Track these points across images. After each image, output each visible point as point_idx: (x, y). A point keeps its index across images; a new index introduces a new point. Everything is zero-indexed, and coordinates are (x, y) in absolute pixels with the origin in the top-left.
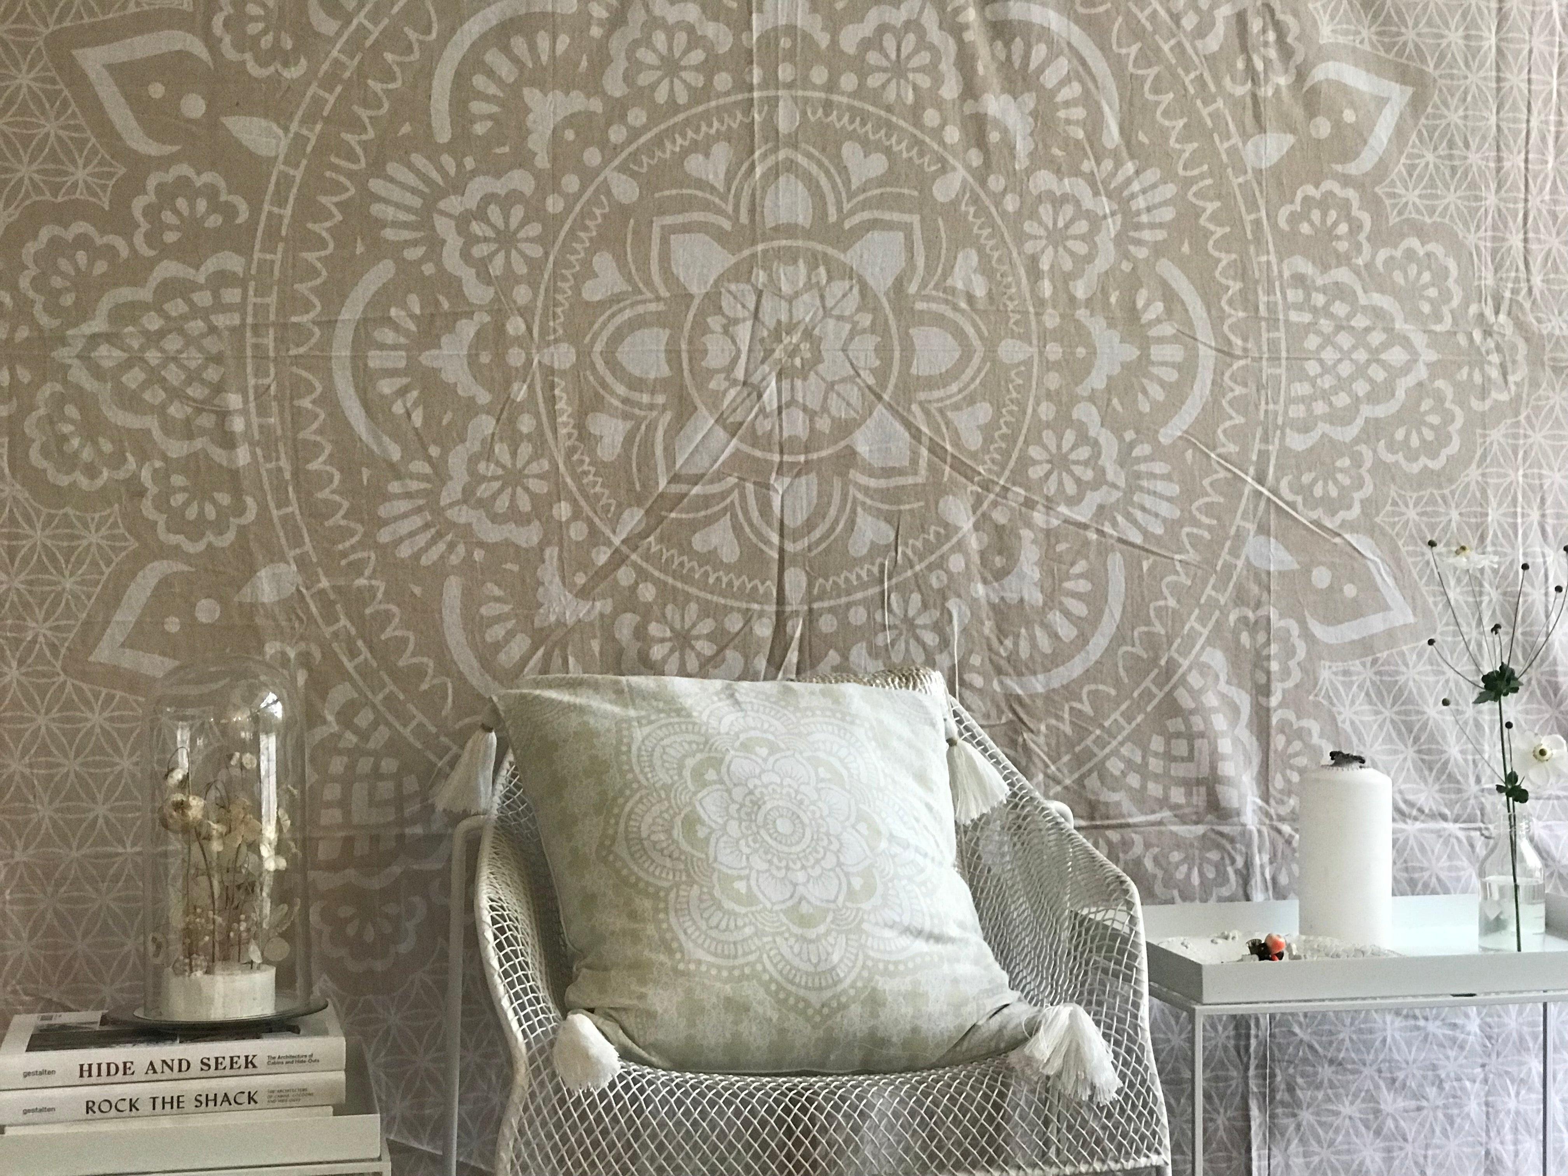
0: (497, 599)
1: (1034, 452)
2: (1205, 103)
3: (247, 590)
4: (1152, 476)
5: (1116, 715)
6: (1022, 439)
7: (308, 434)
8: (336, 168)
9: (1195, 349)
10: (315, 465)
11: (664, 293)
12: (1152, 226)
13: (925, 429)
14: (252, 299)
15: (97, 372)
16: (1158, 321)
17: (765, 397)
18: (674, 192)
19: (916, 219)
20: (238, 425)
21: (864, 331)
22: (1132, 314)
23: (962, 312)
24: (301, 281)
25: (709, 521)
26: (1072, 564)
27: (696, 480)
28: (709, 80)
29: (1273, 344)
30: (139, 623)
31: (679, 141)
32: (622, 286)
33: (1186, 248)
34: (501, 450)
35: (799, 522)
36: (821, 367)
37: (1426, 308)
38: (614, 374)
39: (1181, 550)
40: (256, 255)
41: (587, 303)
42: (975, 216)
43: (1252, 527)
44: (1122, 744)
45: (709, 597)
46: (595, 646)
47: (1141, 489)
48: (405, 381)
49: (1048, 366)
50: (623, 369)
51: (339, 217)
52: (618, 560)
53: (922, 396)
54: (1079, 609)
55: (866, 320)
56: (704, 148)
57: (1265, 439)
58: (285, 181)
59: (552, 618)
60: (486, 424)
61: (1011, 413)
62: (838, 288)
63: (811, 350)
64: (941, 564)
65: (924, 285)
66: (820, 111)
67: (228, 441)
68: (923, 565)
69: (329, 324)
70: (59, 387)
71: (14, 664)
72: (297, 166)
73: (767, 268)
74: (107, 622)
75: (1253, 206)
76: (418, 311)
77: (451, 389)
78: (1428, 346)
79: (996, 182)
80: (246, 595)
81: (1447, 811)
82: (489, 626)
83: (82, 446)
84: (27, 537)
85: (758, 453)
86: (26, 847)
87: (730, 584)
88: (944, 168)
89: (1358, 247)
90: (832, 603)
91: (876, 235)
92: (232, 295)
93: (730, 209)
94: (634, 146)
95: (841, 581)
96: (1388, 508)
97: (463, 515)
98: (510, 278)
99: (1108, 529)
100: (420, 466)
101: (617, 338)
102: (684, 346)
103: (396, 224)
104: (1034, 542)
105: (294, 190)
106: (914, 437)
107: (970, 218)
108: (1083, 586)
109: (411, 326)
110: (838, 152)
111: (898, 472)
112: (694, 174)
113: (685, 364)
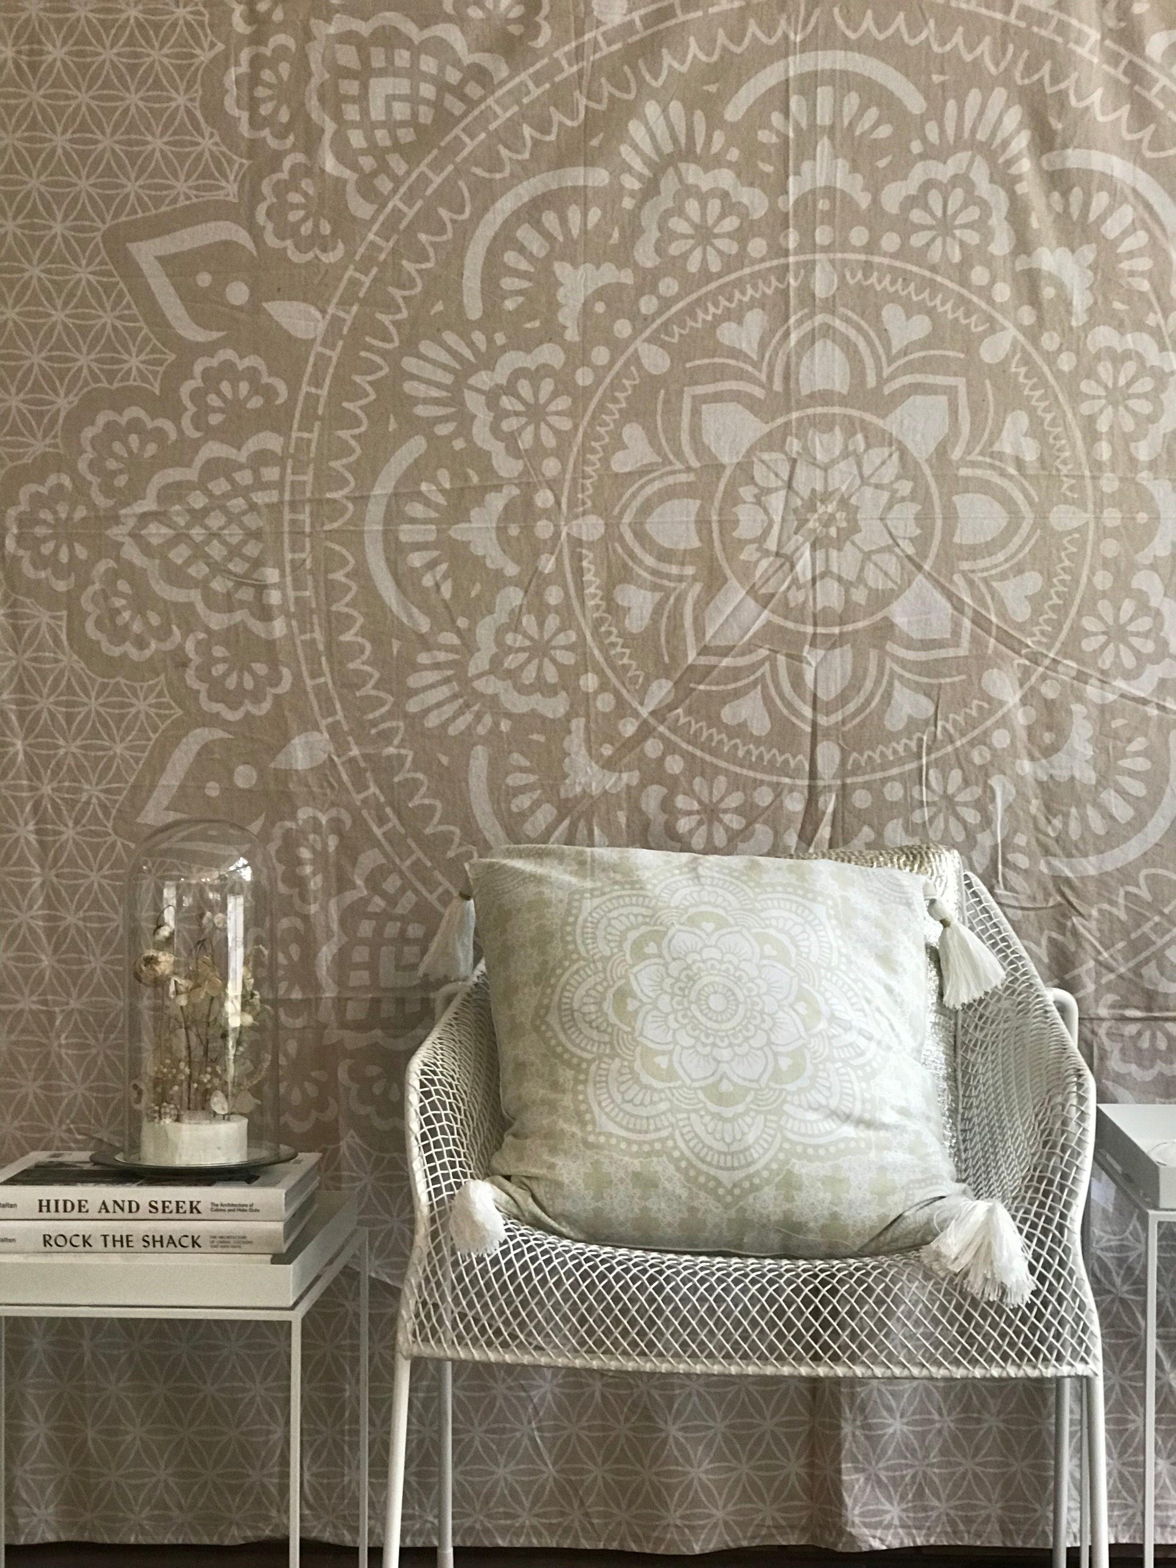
0: (522, 770)
1: (1089, 623)
3: (280, 757)
6: (1074, 609)
7: (339, 607)
8: (370, 348)
10: (347, 637)
11: (695, 463)
13: (968, 600)
14: (289, 478)
15: (146, 549)
17: (798, 568)
18: (706, 361)
19: (961, 383)
20: (274, 597)
21: (903, 499)
23: (1011, 478)
24: (337, 458)
25: (737, 694)
26: (1130, 741)
27: (726, 651)
28: (743, 247)
30: (182, 787)
31: (711, 309)
32: (652, 458)
34: (529, 622)
35: (833, 696)
36: (857, 538)
38: (643, 545)
40: (294, 435)
41: (616, 475)
42: (1026, 376)
45: (738, 770)
46: (622, 817)
48: (435, 554)
49: (1104, 533)
50: (652, 541)
51: (373, 396)
52: (645, 731)
53: (965, 566)
54: (1138, 789)
55: (905, 487)
56: (737, 316)
58: (322, 362)
59: (578, 789)
60: (514, 597)
61: (1063, 582)
62: (876, 455)
63: (848, 519)
64: (983, 740)
65: (968, 451)
66: (860, 274)
67: (265, 614)
68: (964, 740)
69: (361, 500)
70: (112, 564)
71: (71, 824)
72: (333, 347)
73: (802, 437)
74: (153, 787)
76: (448, 486)
77: (479, 562)
79: (1050, 341)
80: (280, 762)
82: (515, 796)
83: (132, 618)
84: (84, 704)
85: (790, 625)
86: (80, 995)
87: (760, 757)
88: (993, 327)
90: (867, 778)
91: (918, 400)
92: (271, 473)
93: (763, 377)
94: (664, 318)
95: (876, 757)
97: (489, 686)
98: (538, 452)
99: (1169, 704)
100: (450, 638)
101: (646, 509)
102: (715, 518)
103: (426, 401)
104: (1087, 718)
105: (331, 370)
106: (955, 608)
107: (1021, 379)
108: (1142, 764)
109: (441, 500)
110: (878, 316)
111: (938, 644)
112: (727, 342)
113: (716, 535)
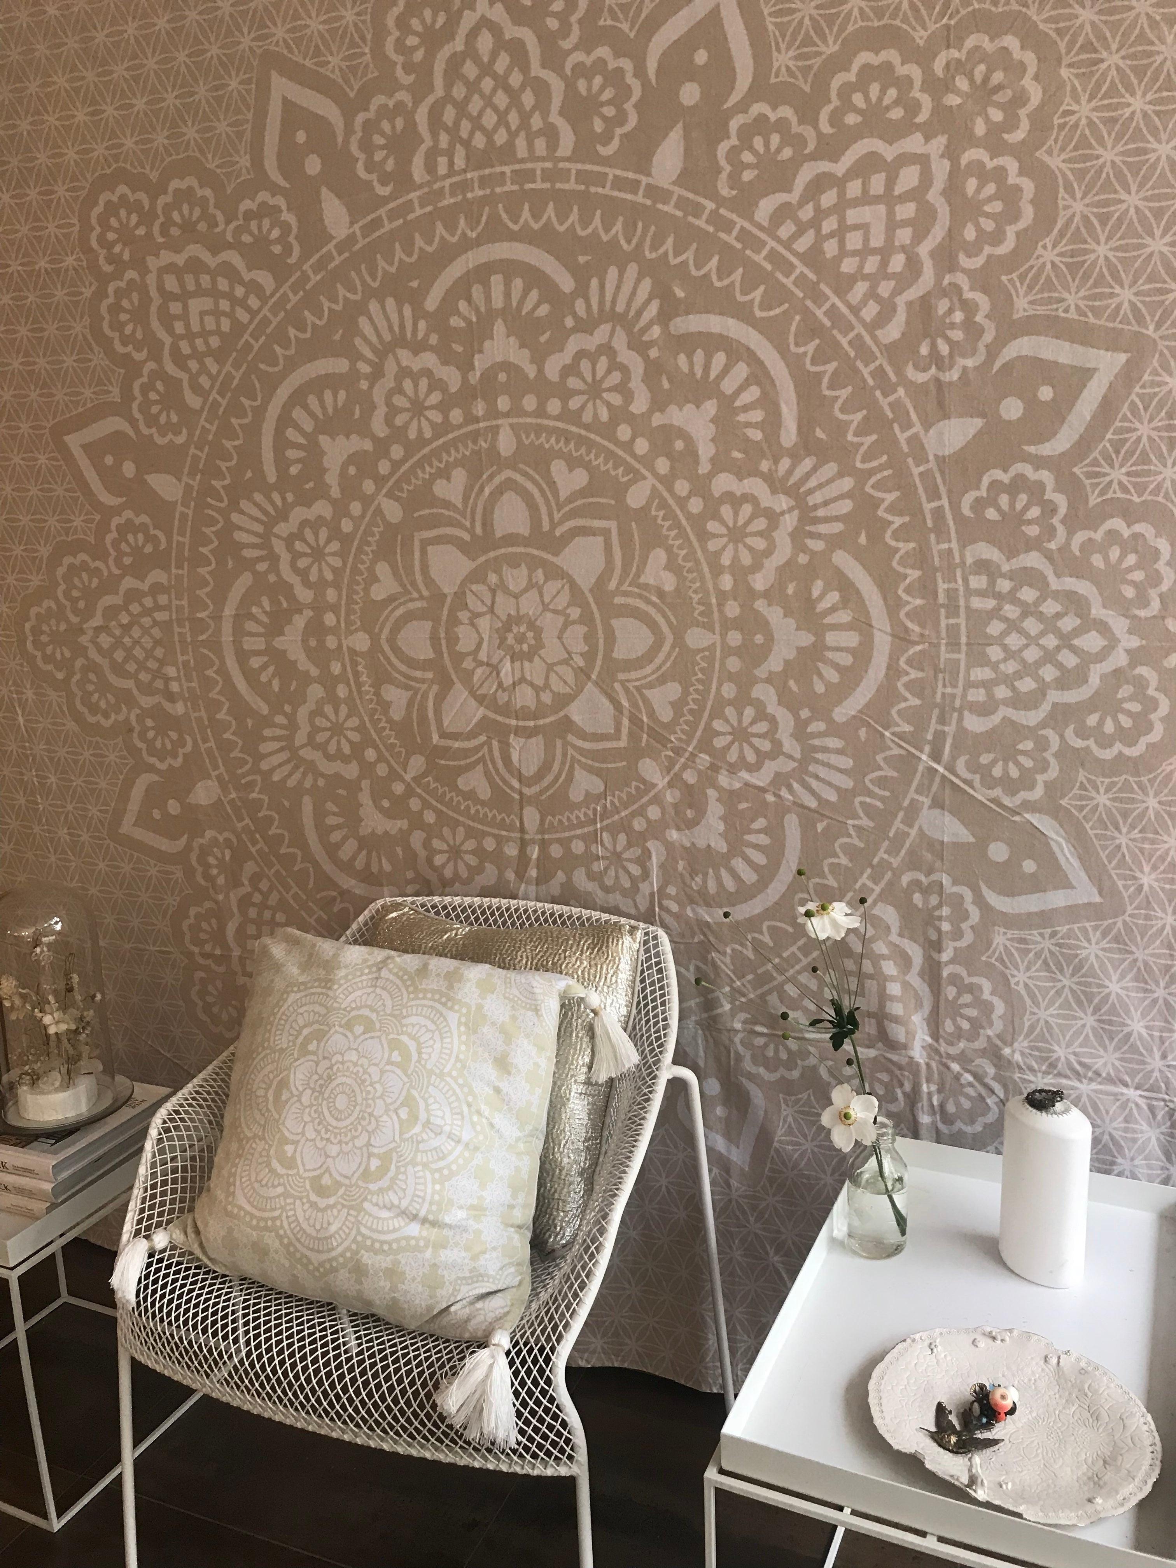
0: (335, 814)
1: (718, 725)
2: (885, 395)
3: (191, 795)
4: (825, 750)
5: (794, 949)
6: (706, 714)
7: (214, 694)
8: (210, 507)
9: (871, 636)
10: (220, 716)
11: (426, 593)
12: (826, 520)
13: (625, 703)
14: (174, 602)
15: (101, 651)
16: (833, 609)
17: (502, 674)
18: (427, 511)
19: (613, 525)
20: (175, 687)
21: (574, 622)
22: (810, 603)
23: (654, 605)
24: (200, 589)
25: (467, 769)
26: (753, 821)
27: (456, 736)
28: (446, 417)
29: (953, 630)
30: (140, 812)
31: (428, 469)
32: (398, 588)
33: (863, 539)
35: (532, 772)
36: (542, 652)
37: (1129, 592)
38: (395, 653)
39: (855, 816)
40: (174, 571)
41: (374, 602)
42: (664, 519)
43: (926, 801)
44: (799, 972)
45: (471, 823)
46: (401, 850)
47: (817, 761)
48: (266, 659)
49: (728, 651)
50: (403, 652)
51: (216, 542)
52: (409, 792)
53: (621, 676)
54: (760, 859)
55: (575, 613)
56: (445, 474)
57: (942, 720)
58: (184, 517)
59: (370, 829)
60: (318, 691)
61: (696, 690)
62: (552, 587)
63: (535, 638)
64: (641, 812)
65: (621, 583)
66: (532, 436)
67: (172, 698)
68: (627, 812)
69: (217, 618)
70: (84, 661)
71: (85, 830)
72: (189, 507)
73: (498, 571)
74: (124, 810)
75: (934, 495)
76: (268, 609)
77: (294, 664)
78: (1130, 632)
79: (682, 487)
80: (191, 799)
81: (1127, 1079)
82: (331, 832)
83: (100, 698)
84: (82, 754)
85: (500, 718)
87: (486, 815)
88: (638, 477)
89: (1051, 532)
90: (559, 835)
91: (579, 540)
92: (163, 599)
93: (468, 524)
94: (396, 477)
95: (565, 820)
96: (1075, 791)
97: (309, 754)
98: (323, 583)
99: (784, 793)
100: (281, 719)
101: (396, 629)
102: (443, 635)
103: (248, 546)
104: (719, 800)
105: (190, 524)
106: (616, 708)
107: (660, 521)
108: (763, 840)
109: (266, 620)
110: (548, 470)
111: (605, 737)
112: (441, 496)
113: (444, 649)
